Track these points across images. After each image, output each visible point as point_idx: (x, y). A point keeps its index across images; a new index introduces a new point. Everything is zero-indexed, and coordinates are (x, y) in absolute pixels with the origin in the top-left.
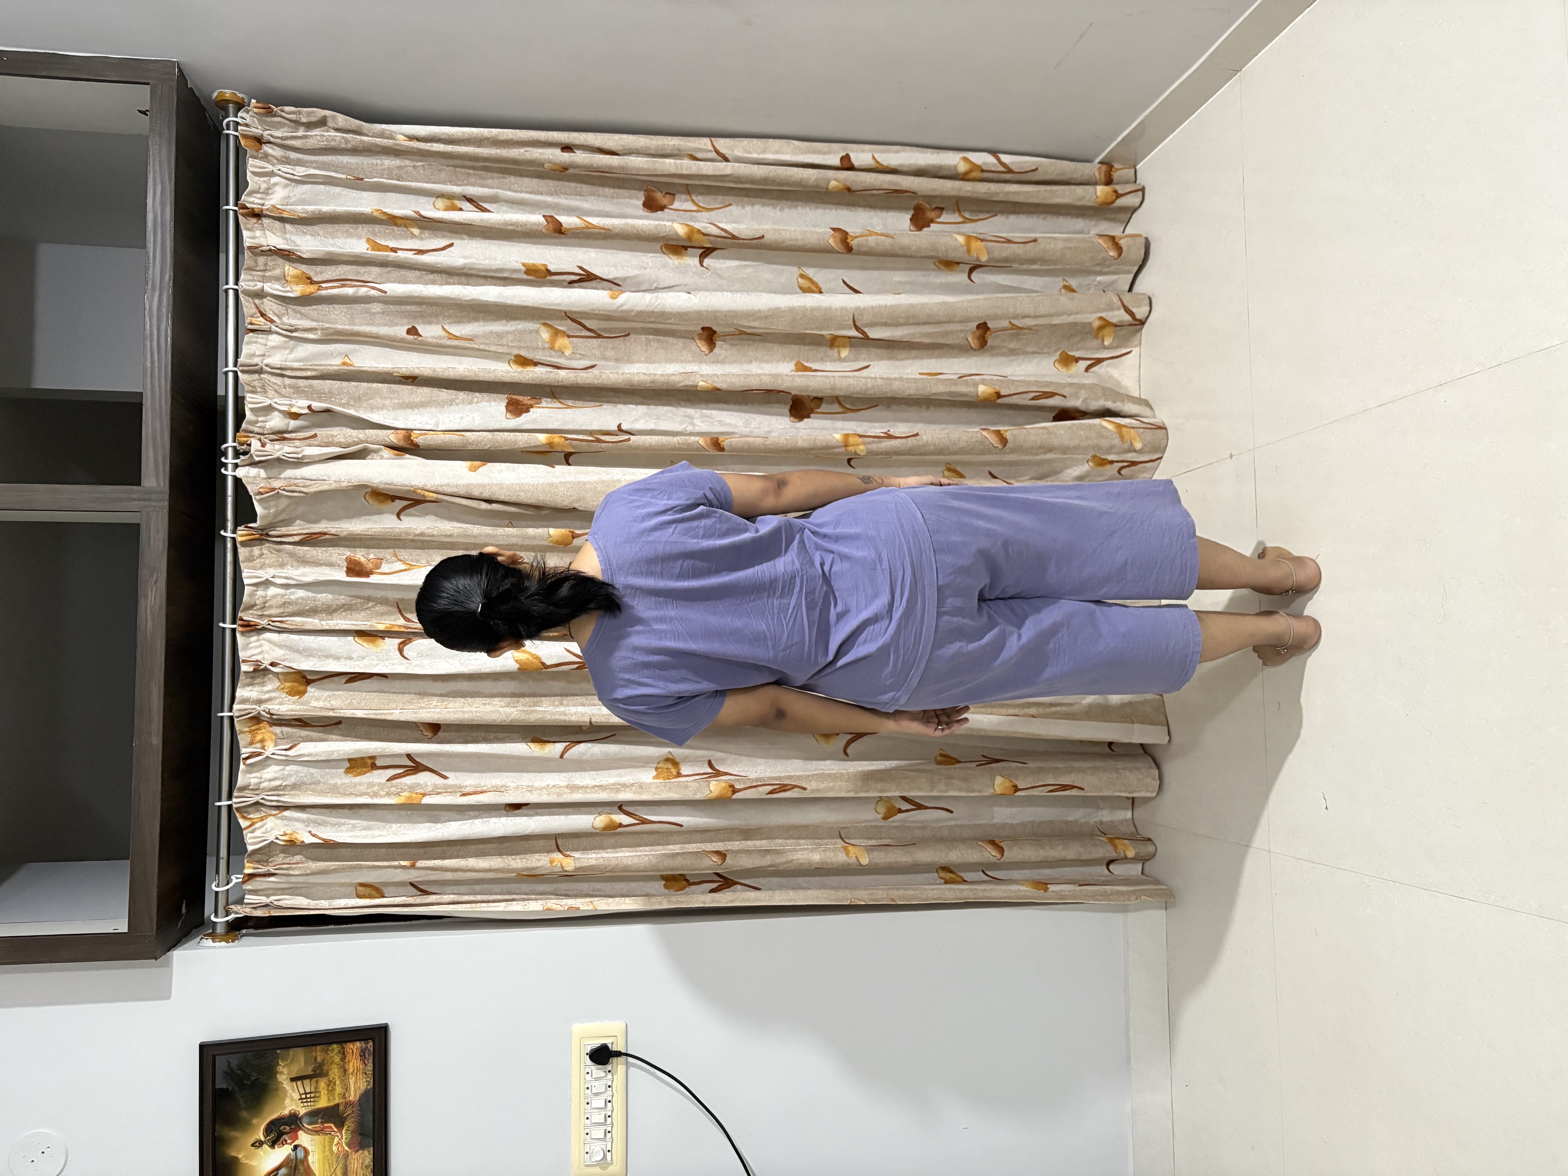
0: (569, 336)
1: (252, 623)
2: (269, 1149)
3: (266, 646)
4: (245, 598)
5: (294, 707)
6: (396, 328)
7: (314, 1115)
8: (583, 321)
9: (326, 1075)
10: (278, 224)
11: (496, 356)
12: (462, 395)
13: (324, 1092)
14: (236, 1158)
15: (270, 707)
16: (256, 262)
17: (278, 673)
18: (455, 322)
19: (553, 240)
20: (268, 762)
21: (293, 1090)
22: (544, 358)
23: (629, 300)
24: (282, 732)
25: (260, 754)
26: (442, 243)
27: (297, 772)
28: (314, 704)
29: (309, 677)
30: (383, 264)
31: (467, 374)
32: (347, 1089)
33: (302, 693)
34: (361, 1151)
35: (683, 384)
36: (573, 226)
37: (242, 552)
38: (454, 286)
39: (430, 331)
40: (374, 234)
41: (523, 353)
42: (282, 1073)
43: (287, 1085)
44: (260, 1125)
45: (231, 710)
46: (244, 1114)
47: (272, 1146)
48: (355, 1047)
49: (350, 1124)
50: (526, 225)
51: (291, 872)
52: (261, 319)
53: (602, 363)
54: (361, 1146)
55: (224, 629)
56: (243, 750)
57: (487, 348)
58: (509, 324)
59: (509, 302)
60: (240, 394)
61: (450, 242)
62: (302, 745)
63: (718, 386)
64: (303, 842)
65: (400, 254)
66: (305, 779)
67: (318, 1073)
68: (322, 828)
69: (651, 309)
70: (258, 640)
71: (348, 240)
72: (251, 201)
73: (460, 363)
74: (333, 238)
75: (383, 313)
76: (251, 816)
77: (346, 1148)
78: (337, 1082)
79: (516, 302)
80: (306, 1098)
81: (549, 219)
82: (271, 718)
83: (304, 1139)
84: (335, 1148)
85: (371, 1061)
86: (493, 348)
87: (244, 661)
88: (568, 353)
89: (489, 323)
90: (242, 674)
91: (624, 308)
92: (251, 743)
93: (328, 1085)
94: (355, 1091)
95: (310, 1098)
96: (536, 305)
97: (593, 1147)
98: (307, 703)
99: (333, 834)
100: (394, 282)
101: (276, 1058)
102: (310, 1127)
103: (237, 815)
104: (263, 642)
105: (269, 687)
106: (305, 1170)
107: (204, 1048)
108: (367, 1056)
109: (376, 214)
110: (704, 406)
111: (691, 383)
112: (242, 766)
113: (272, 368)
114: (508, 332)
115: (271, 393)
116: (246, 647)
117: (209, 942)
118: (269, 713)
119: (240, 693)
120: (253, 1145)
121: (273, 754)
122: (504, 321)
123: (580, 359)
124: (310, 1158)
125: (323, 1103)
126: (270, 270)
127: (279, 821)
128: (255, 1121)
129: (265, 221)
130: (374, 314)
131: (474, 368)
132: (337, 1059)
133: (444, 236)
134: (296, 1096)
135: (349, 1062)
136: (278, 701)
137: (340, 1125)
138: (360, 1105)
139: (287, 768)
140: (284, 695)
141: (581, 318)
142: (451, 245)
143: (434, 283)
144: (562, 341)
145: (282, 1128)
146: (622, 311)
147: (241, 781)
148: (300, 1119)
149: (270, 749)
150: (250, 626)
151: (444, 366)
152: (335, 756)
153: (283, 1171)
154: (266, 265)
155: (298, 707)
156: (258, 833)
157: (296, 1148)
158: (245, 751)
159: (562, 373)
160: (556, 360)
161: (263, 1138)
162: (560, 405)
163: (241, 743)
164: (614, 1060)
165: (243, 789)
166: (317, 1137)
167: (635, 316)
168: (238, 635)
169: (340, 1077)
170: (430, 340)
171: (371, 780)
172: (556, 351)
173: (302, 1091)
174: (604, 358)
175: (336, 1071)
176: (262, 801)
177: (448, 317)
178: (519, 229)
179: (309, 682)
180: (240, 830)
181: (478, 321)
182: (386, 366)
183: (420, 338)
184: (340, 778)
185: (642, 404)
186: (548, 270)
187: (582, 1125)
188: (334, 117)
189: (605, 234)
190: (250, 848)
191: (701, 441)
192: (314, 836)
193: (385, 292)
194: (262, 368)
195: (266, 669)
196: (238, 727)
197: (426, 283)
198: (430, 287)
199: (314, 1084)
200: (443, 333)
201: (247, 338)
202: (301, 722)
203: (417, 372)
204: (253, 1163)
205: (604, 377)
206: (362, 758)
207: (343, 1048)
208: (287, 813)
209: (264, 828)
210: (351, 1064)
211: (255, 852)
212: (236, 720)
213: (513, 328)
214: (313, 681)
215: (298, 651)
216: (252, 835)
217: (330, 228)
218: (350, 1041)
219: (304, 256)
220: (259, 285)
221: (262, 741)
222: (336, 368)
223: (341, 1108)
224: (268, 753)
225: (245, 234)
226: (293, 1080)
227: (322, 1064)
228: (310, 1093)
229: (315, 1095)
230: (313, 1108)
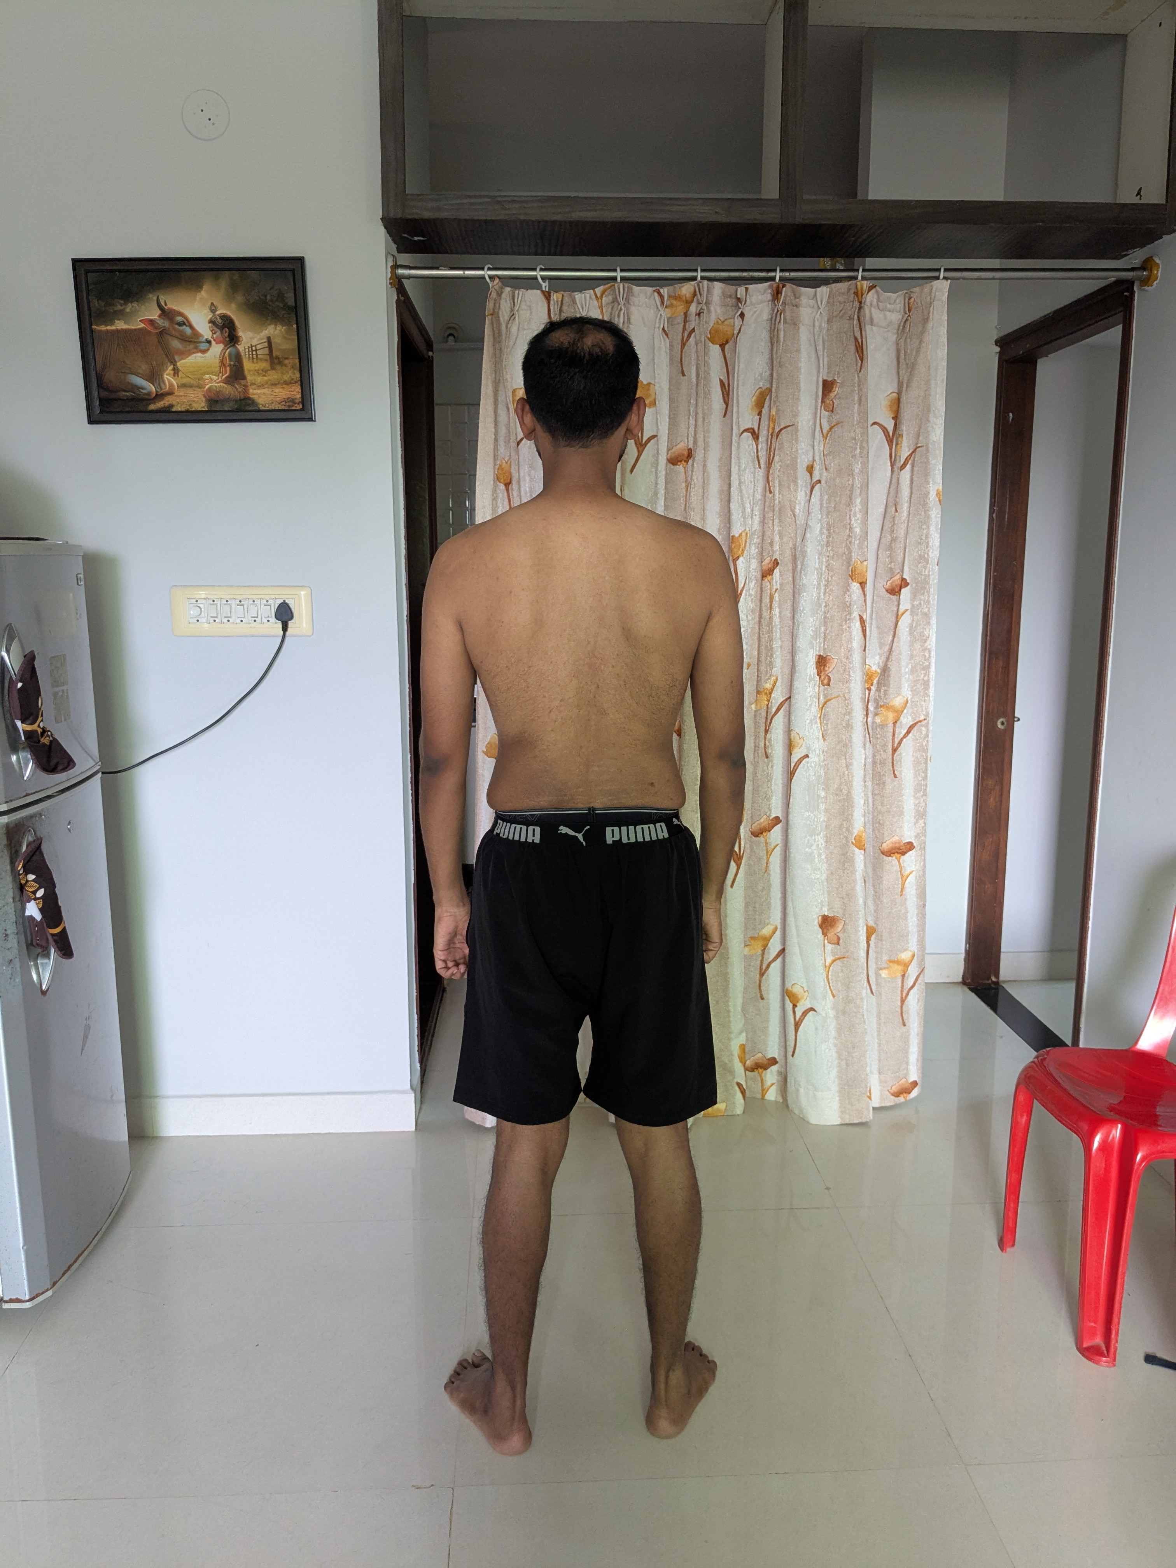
1: (779, 295)
2: (208, 318)
3: (758, 308)
4: (801, 289)
7: (238, 358)
9: (273, 369)
13: (257, 366)
14: (201, 289)
17: (734, 319)
21: (260, 339)
24: (678, 323)
25: (662, 304)
29: (727, 346)
32: (259, 386)
33: (713, 340)
34: (204, 399)
42: (276, 329)
43: (265, 333)
45: (703, 278)
46: (240, 296)
47: (211, 322)
48: (295, 392)
49: (228, 390)
54: (209, 401)
56: (666, 290)
62: (667, 341)
67: (275, 360)
70: (764, 301)
76: (604, 297)
77: (207, 387)
78: (265, 378)
84: (207, 376)
85: (283, 407)
90: (735, 287)
92: (670, 298)
93: (262, 370)
95: (253, 355)
98: (703, 345)
101: (289, 324)
102: (227, 354)
103: (607, 286)
104: (763, 305)
105: (720, 311)
107: (300, 260)
108: (288, 404)
116: (759, 291)
119: (718, 285)
120: (212, 304)
121: (661, 316)
124: (199, 354)
132: (286, 377)
134: (255, 342)
135: (283, 388)
137: (228, 381)
138: (244, 398)
139: (648, 329)
140: (712, 325)
145: (227, 329)
147: (638, 289)
148: (234, 345)
149: (665, 313)
150: (777, 294)
153: (188, 331)
157: (208, 342)
158: (663, 291)
161: (218, 313)
164: (280, 625)
165: (630, 289)
166: (218, 361)
168: (770, 283)
169: (270, 380)
173: (258, 347)
175: (276, 377)
179: (722, 346)
180: (588, 289)
195: (737, 308)
199: (264, 357)
204: (197, 305)
207: (296, 382)
210: (281, 390)
212: (694, 283)
214: (723, 350)
216: (586, 298)
218: (301, 389)
221: (673, 306)
224: (662, 311)
226: (269, 340)
227: (280, 363)
228: (257, 354)
229: (255, 358)
230: (244, 357)
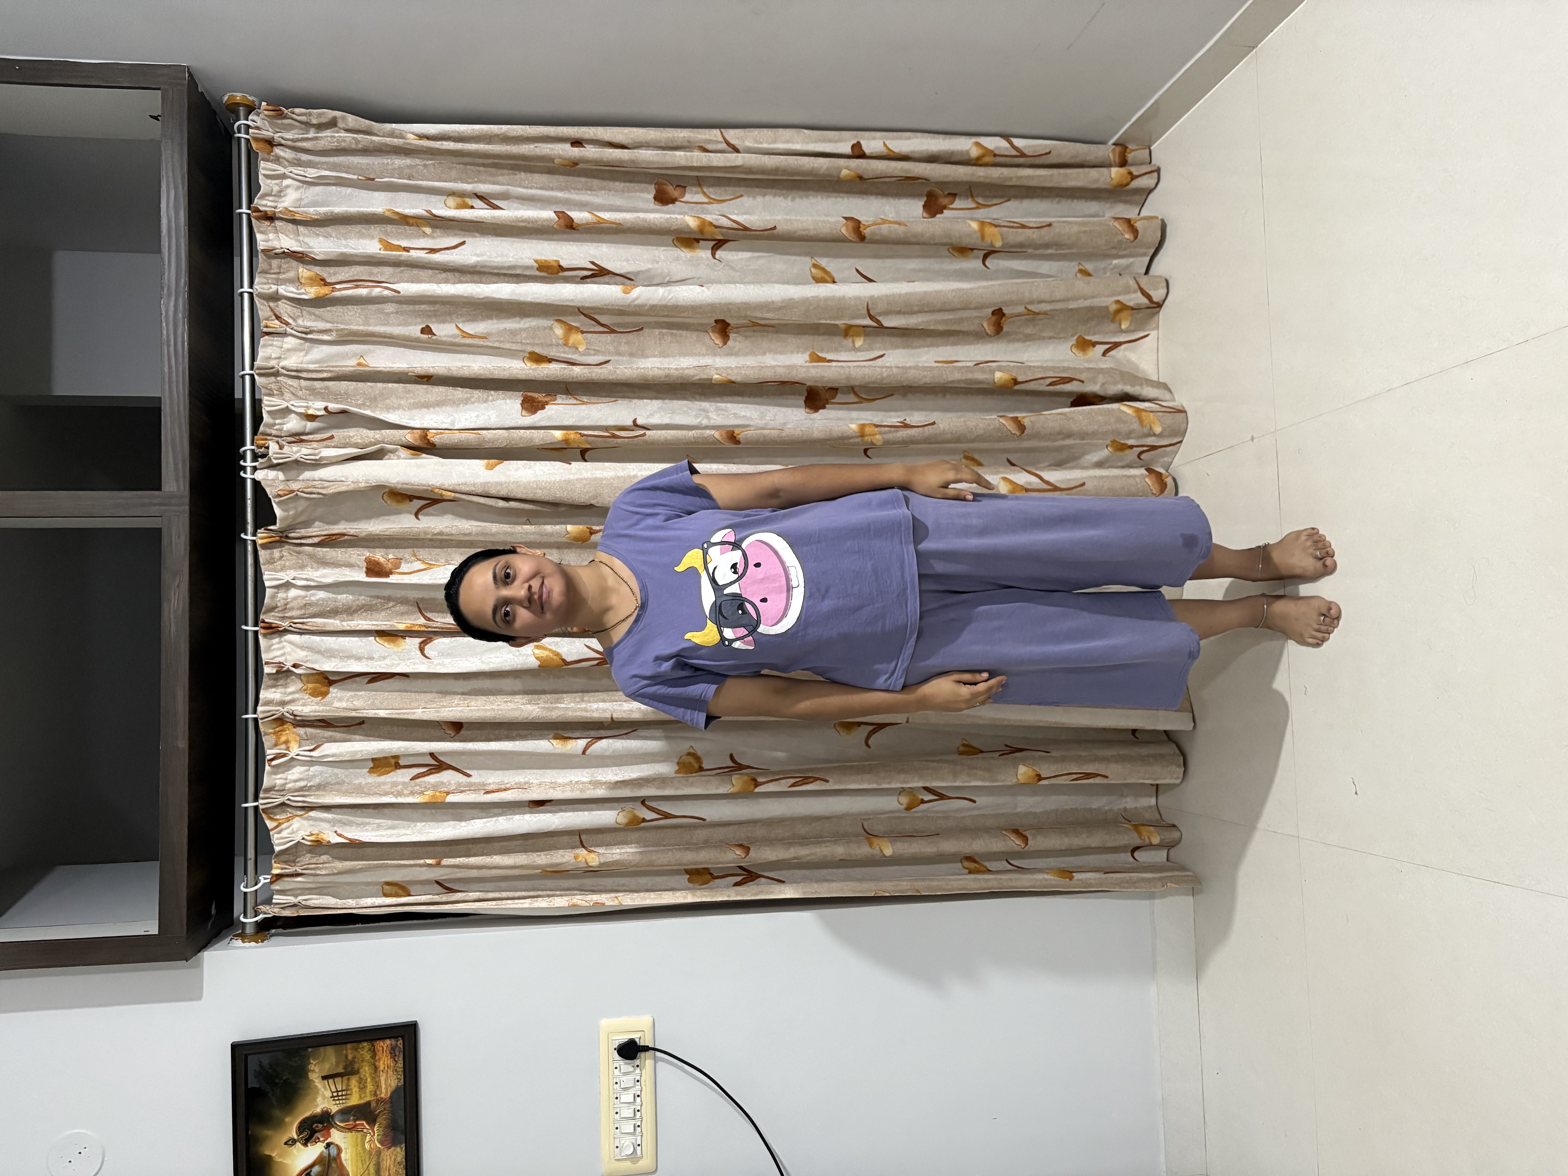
0: (582, 332)
1: (274, 625)
2: (302, 1147)
3: (288, 648)
4: (267, 600)
5: (317, 708)
6: (411, 328)
7: (346, 1112)
8: (596, 317)
9: (357, 1072)
10: (290, 226)
11: (510, 354)
12: (477, 393)
13: (355, 1089)
14: (270, 1157)
15: (293, 708)
16: (270, 265)
17: (300, 675)
18: (469, 321)
19: (565, 236)
20: (292, 763)
21: (325, 1088)
22: (558, 354)
23: (641, 294)
24: (306, 733)
25: (284, 755)
26: (455, 241)
27: (321, 773)
28: (337, 704)
29: (331, 678)
30: (396, 264)
31: (481, 372)
32: (378, 1086)
33: (324, 694)
34: (393, 1148)
35: (697, 378)
36: (584, 222)
37: (263, 554)
38: (467, 285)
39: (444, 330)
40: (387, 234)
41: (538, 350)
42: (313, 1071)
43: (318, 1083)
44: (292, 1123)
45: (255, 712)
46: (277, 1113)
47: (305, 1144)
48: (384, 1045)
49: (382, 1120)
50: (537, 221)
51: (319, 872)
52: (276, 322)
53: (616, 358)
54: (394, 1143)
55: (246, 631)
56: (268, 752)
57: (501, 346)
58: (523, 322)
59: (522, 299)
60: (257, 397)
61: (462, 240)
62: (326, 745)
63: (733, 378)
64: (329, 842)
65: (412, 253)
66: (330, 779)
67: (349, 1071)
68: (348, 828)
69: (664, 303)
70: (280, 642)
71: (361, 240)
72: (264, 204)
73: (475, 362)
74: (346, 239)
75: (397, 313)
76: (278, 817)
77: (379, 1145)
78: (369, 1080)
79: (529, 299)
80: (338, 1096)
81: (560, 214)
82: (295, 719)
83: (336, 1136)
84: (367, 1146)
85: (401, 1058)
86: (507, 346)
87: (267, 663)
88: (581, 349)
89: (502, 321)
90: (265, 676)
91: (637, 302)
92: (276, 745)
93: (360, 1083)
94: (386, 1089)
95: (342, 1095)
96: (549, 301)
97: (623, 1142)
98: (330, 704)
99: (358, 834)
100: (407, 282)
101: (308, 1057)
102: (342, 1125)
103: (264, 816)
104: (285, 643)
105: (291, 689)
106: (338, 1166)
107: (236, 1048)
108: (397, 1054)
109: (387, 214)
110: (718, 399)
111: (705, 377)
112: (267, 768)
113: (288, 371)
114: (521, 329)
115: (287, 395)
116: (269, 649)
117: (238, 943)
118: (292, 714)
119: (264, 695)
120: (286, 1143)
121: (298, 755)
122: (518, 319)
123: (594, 355)
124: (343, 1155)
125: (355, 1100)
126: (284, 273)
127: (305, 822)
128: (287, 1120)
129: (278, 223)
130: (388, 314)
131: (488, 366)
132: (368, 1056)
133: (455, 235)
134: (328, 1094)
135: (379, 1059)
136: (301, 702)
137: (372, 1121)
138: (391, 1102)
139: (312, 769)
140: (307, 696)
141: (594, 314)
142: (463, 243)
143: (447, 281)
144: (576, 337)
145: (315, 1125)
146: (636, 306)
147: (267, 782)
148: (333, 1117)
149: (295, 750)
150: (272, 628)
151: (459, 364)
152: (358, 757)
153: (316, 1169)
154: (280, 267)
155: (321, 708)
156: (285, 834)
157: (328, 1145)
158: (270, 753)
159: (577, 369)
160: (570, 356)
161: (296, 1137)
162: (575, 402)
163: (266, 745)
164: (642, 1055)
165: (269, 790)
166: (350, 1134)
167: (648, 310)
168: (260, 637)
169: (371, 1074)
170: (444, 339)
171: (395, 779)
172: (570, 347)
173: (334, 1089)
174: (619, 354)
175: (367, 1068)
176: (288, 802)
177: (462, 315)
178: (531, 225)
179: (331, 683)
180: (268, 831)
181: (492, 319)
182: (401, 366)
183: (434, 337)
184: (363, 777)
185: (656, 398)
186: (560, 266)
187: (612, 1119)
188: (344, 118)
189: (616, 228)
190: (277, 849)
191: (716, 434)
192: (340, 835)
193: (399, 292)
194: (278, 371)
195: (288, 671)
196: (262, 728)
197: (438, 282)
198: (443, 286)
199: (345, 1081)
200: (457, 332)
201: (263, 341)
202: (324, 723)
203: (432, 371)
204: (287, 1161)
205: (618, 372)
206: (385, 758)
207: (373, 1046)
208: (312, 814)
209: (291, 829)
210: (382, 1062)
211: (282, 852)
212: (260, 721)
213: (527, 326)
214: (335, 682)
215: (319, 652)
216: (279, 836)
217: (343, 229)
218: (380, 1039)
219: (317, 258)
220: (274, 288)
221: (286, 742)
222: (352, 369)
223: (373, 1105)
224: (292, 754)
225: (259, 237)
226: (324, 1078)
227: (352, 1062)
228: (342, 1091)
229: (346, 1093)
230: (345, 1105)
